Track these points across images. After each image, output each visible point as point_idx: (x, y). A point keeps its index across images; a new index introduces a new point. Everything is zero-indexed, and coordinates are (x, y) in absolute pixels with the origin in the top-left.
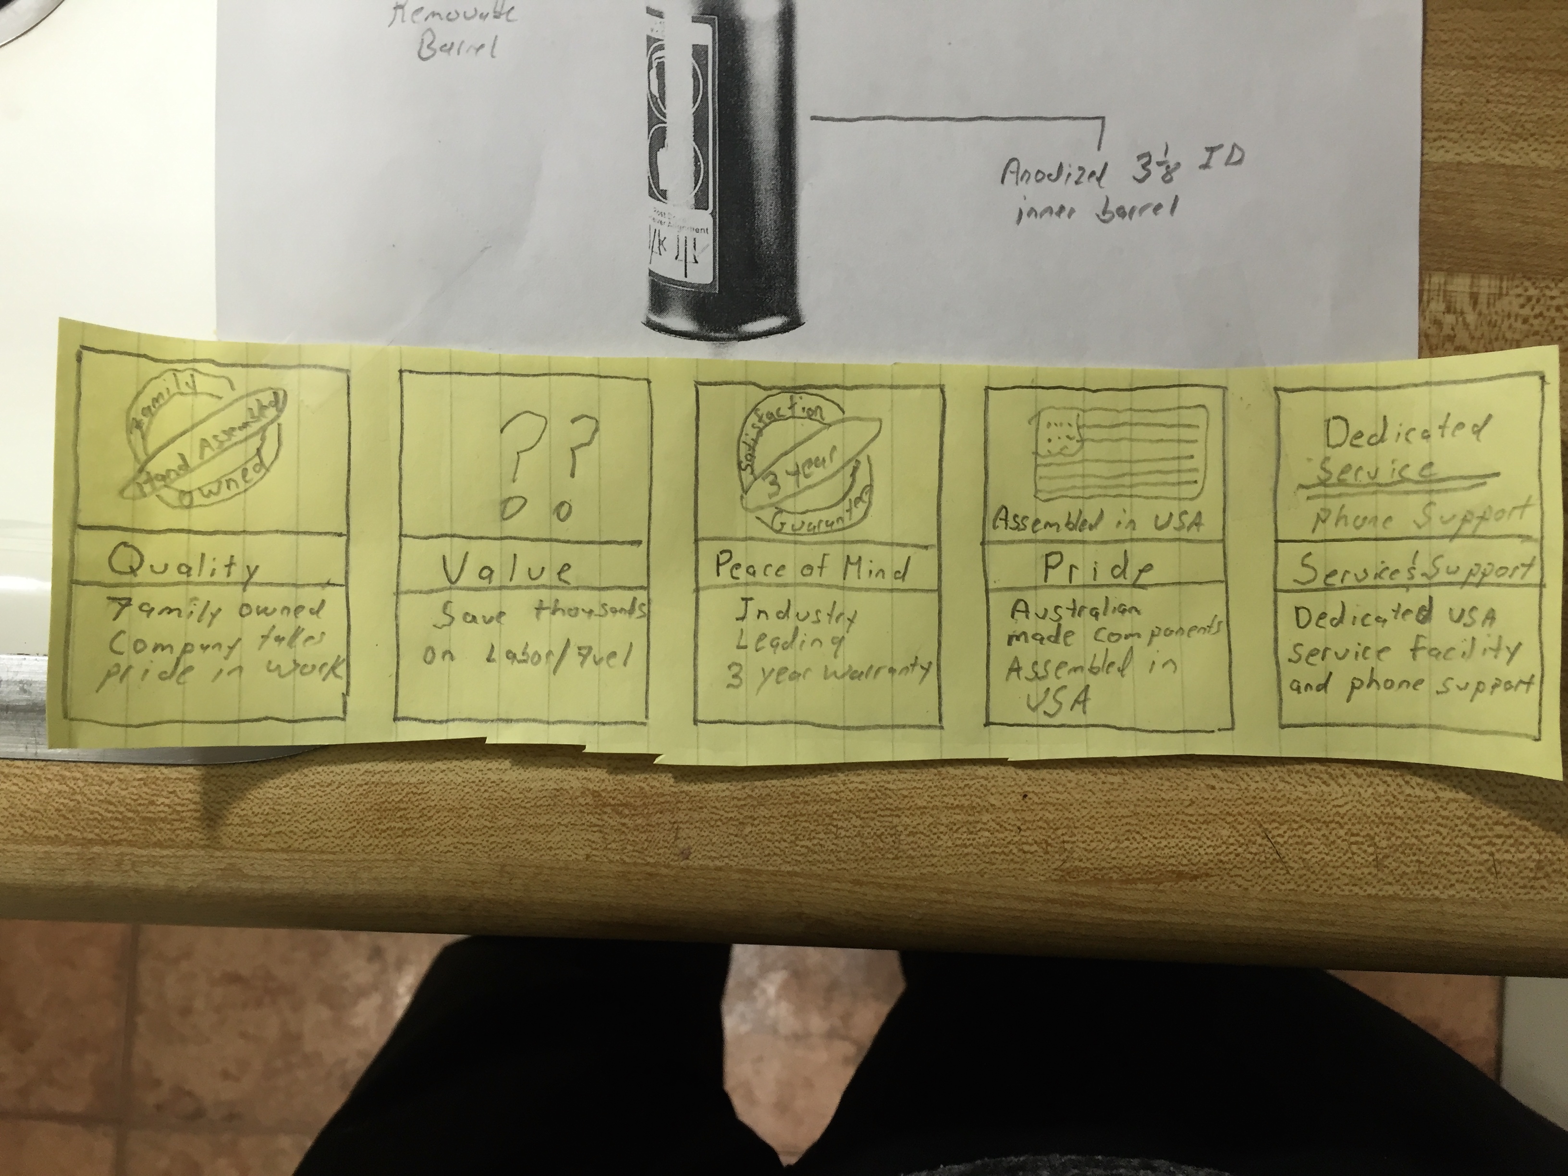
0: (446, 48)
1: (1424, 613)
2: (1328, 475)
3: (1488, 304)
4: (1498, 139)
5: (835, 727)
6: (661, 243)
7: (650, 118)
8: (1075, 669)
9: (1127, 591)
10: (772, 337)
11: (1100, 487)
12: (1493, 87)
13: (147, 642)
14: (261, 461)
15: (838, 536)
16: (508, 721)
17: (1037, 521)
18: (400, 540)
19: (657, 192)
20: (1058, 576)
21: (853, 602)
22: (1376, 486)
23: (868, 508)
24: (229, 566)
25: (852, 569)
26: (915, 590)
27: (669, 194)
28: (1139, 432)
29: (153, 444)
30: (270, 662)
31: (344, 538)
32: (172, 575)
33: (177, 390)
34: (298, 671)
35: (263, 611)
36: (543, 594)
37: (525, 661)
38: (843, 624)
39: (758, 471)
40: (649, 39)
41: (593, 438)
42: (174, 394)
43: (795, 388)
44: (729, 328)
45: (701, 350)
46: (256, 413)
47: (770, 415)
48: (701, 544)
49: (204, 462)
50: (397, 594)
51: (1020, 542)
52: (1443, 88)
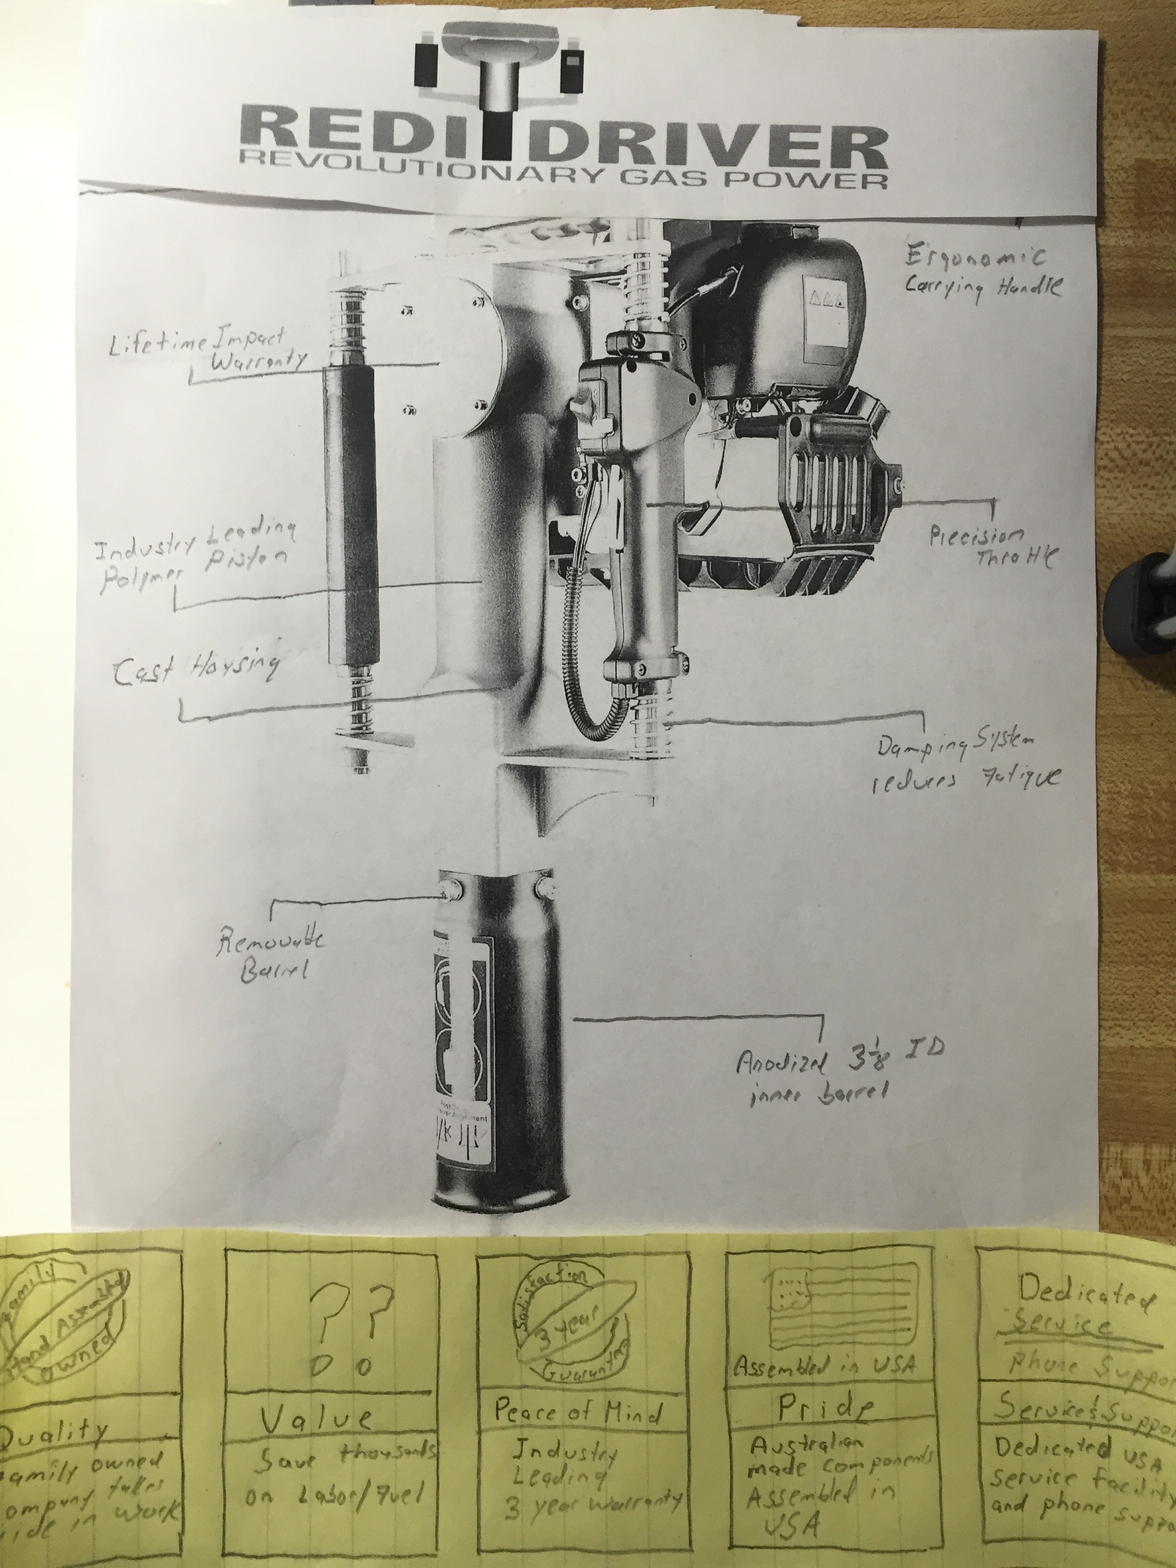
0: (265, 973)
1: (1104, 1449)
2: (1022, 1324)
3: (1160, 1170)
4: (1166, 1025)
5: (599, 1552)
6: (446, 1131)
7: (437, 1025)
8: (807, 1497)
9: (851, 1426)
10: (542, 1209)
11: (827, 1336)
12: (1161, 980)
13: (17, 1506)
14: (109, 1333)
15: (599, 1384)
16: (318, 1556)
17: (772, 1368)
18: (226, 1396)
19: (443, 1087)
20: (791, 1415)
21: (615, 1441)
22: (1062, 1335)
23: (626, 1359)
24: (83, 1428)
25: (613, 1413)
26: (667, 1432)
27: (454, 1090)
28: (859, 1286)
29: (19, 1332)
30: (118, 1509)
31: (178, 1397)
32: (37, 1444)
33: (39, 1280)
34: (141, 1514)
35: (112, 1465)
36: (348, 1439)
37: (333, 1501)
38: (606, 1461)
39: (531, 1328)
40: (436, 956)
41: (389, 1303)
42: (37, 1284)
43: (561, 1257)
44: (506, 1202)
45: (482, 1220)
46: (105, 1292)
47: (541, 1280)
48: (483, 1392)
49: (61, 1339)
50: (224, 1444)
51: (758, 1386)
52: (1118, 983)
